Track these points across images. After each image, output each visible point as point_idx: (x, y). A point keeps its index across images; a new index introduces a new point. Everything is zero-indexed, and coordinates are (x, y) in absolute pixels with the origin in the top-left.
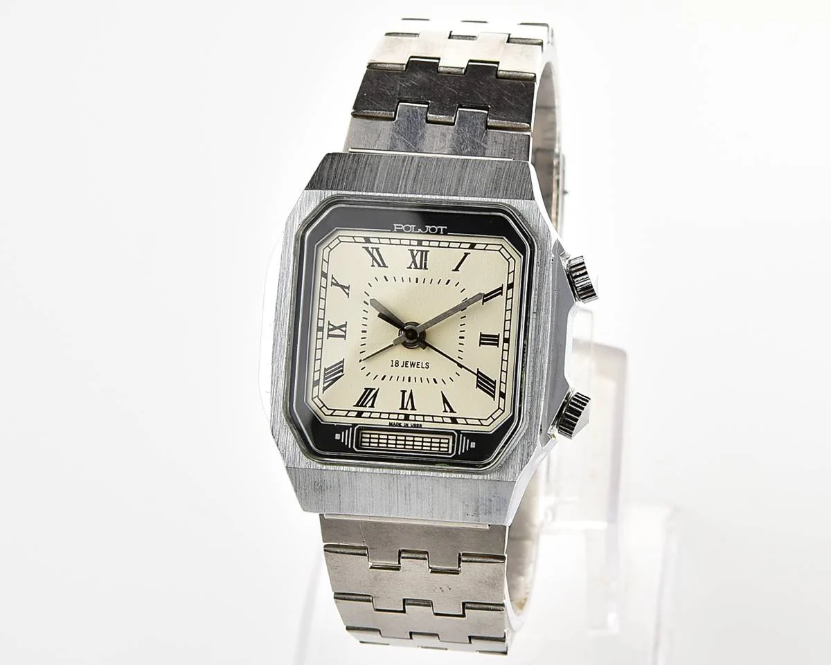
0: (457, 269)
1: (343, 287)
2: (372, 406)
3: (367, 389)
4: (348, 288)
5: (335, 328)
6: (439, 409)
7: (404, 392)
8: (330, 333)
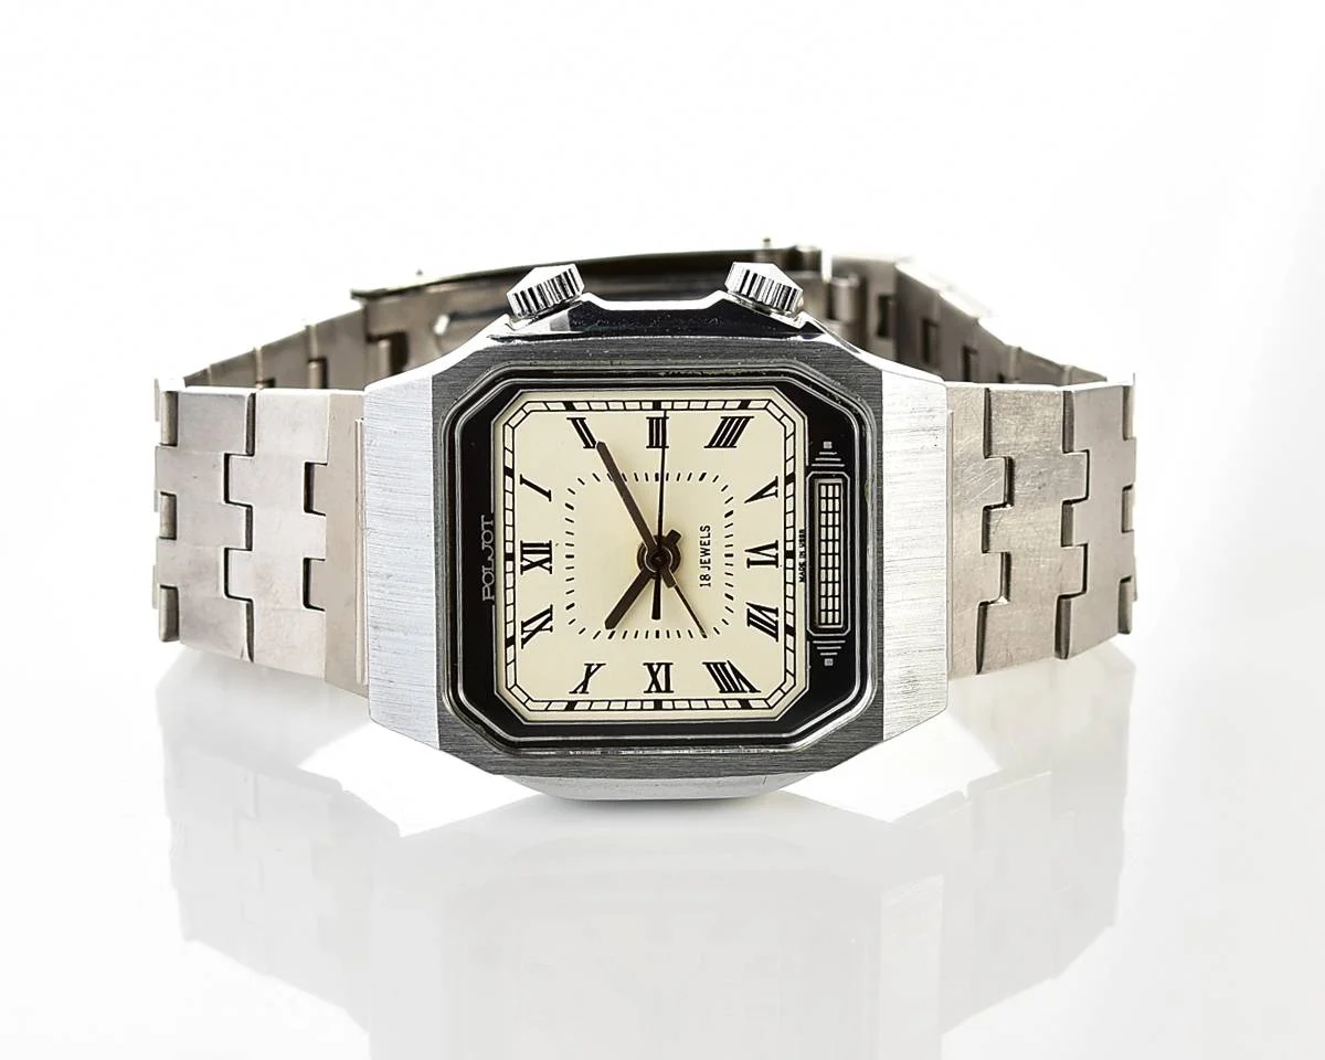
0: (548, 494)
1: (589, 674)
2: (776, 611)
3: (749, 623)
4: (590, 666)
5: (655, 681)
6: (773, 505)
7: (750, 563)
8: (663, 688)
